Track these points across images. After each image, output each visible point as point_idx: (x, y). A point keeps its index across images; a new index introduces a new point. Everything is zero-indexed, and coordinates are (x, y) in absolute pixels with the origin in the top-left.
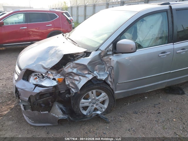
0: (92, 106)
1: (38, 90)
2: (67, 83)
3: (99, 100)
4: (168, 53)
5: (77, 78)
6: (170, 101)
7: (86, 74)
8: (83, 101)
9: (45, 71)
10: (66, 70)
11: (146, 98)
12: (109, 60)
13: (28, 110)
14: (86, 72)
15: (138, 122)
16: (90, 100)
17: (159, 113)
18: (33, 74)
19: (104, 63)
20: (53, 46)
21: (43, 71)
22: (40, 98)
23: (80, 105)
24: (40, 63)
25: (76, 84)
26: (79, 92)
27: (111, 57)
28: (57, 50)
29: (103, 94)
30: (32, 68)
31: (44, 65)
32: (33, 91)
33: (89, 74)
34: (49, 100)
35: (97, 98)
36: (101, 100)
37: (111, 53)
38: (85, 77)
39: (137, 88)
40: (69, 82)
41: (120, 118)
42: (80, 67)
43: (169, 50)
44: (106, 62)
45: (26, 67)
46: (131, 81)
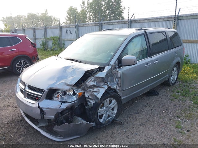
0: (106, 113)
1: (64, 106)
2: (87, 96)
3: (110, 107)
4: (150, 64)
5: (95, 89)
6: (154, 101)
7: (103, 85)
8: (100, 109)
10: (88, 84)
11: (136, 101)
12: (117, 72)
13: (65, 124)
14: (103, 84)
15: (142, 118)
16: (105, 108)
17: (152, 110)
19: (113, 75)
20: (68, 66)
22: (62, 115)
23: (98, 113)
24: (63, 81)
25: (96, 95)
26: (99, 102)
27: (118, 70)
28: (75, 69)
29: (114, 101)
30: (54, 87)
31: (66, 82)
32: (60, 108)
33: (105, 85)
34: (69, 116)
35: (110, 105)
36: (112, 107)
37: (117, 67)
38: (103, 87)
39: (134, 93)
40: (88, 94)
41: (129, 119)
42: (99, 80)
43: (150, 62)
44: (114, 75)
45: (48, 86)
46: (130, 88)
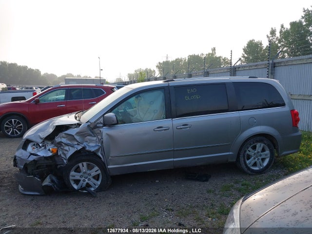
0: (84, 181)
2: (59, 154)
3: (90, 174)
5: (67, 148)
7: (76, 144)
8: (73, 173)
9: (41, 141)
12: (99, 132)
16: (81, 173)
18: (32, 143)
19: (95, 135)
21: (40, 141)
23: (70, 177)
24: (39, 134)
25: (66, 154)
27: (101, 130)
29: (96, 168)
31: (40, 135)
32: (27, 160)
33: (78, 144)
35: (89, 172)
36: (92, 174)
37: (101, 125)
38: (74, 147)
40: (61, 152)
42: (69, 137)
44: (98, 135)
45: (27, 137)
